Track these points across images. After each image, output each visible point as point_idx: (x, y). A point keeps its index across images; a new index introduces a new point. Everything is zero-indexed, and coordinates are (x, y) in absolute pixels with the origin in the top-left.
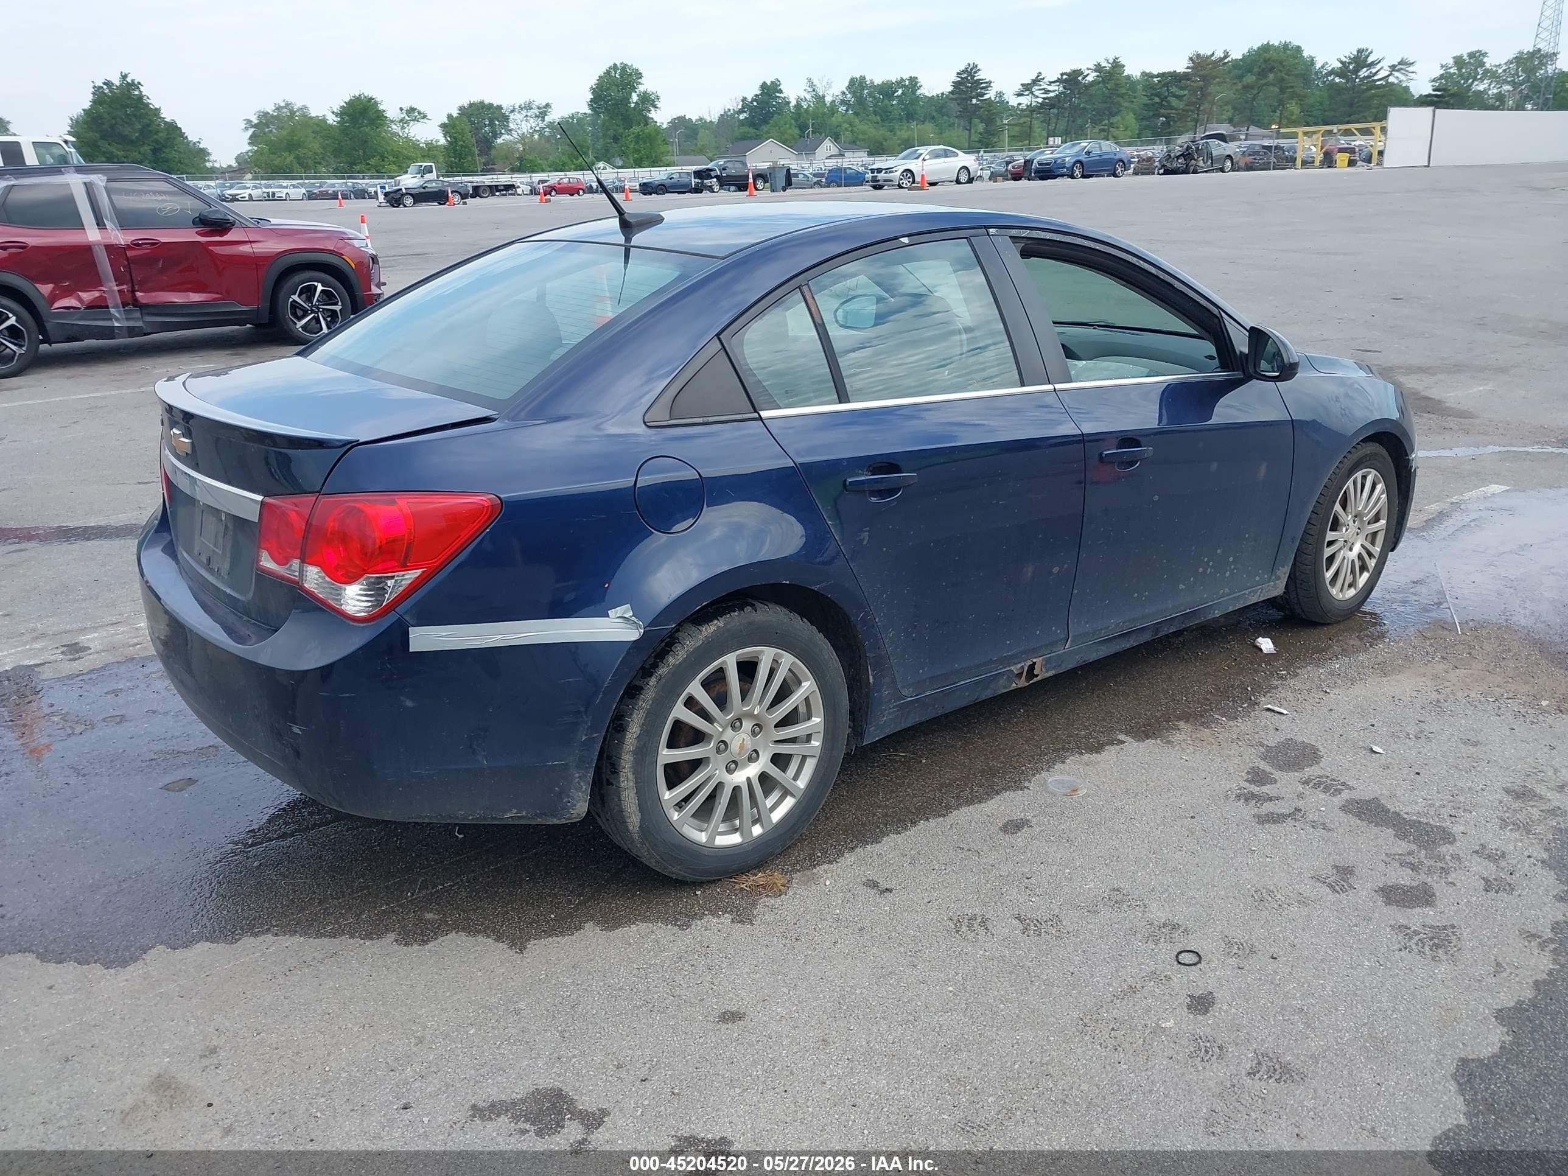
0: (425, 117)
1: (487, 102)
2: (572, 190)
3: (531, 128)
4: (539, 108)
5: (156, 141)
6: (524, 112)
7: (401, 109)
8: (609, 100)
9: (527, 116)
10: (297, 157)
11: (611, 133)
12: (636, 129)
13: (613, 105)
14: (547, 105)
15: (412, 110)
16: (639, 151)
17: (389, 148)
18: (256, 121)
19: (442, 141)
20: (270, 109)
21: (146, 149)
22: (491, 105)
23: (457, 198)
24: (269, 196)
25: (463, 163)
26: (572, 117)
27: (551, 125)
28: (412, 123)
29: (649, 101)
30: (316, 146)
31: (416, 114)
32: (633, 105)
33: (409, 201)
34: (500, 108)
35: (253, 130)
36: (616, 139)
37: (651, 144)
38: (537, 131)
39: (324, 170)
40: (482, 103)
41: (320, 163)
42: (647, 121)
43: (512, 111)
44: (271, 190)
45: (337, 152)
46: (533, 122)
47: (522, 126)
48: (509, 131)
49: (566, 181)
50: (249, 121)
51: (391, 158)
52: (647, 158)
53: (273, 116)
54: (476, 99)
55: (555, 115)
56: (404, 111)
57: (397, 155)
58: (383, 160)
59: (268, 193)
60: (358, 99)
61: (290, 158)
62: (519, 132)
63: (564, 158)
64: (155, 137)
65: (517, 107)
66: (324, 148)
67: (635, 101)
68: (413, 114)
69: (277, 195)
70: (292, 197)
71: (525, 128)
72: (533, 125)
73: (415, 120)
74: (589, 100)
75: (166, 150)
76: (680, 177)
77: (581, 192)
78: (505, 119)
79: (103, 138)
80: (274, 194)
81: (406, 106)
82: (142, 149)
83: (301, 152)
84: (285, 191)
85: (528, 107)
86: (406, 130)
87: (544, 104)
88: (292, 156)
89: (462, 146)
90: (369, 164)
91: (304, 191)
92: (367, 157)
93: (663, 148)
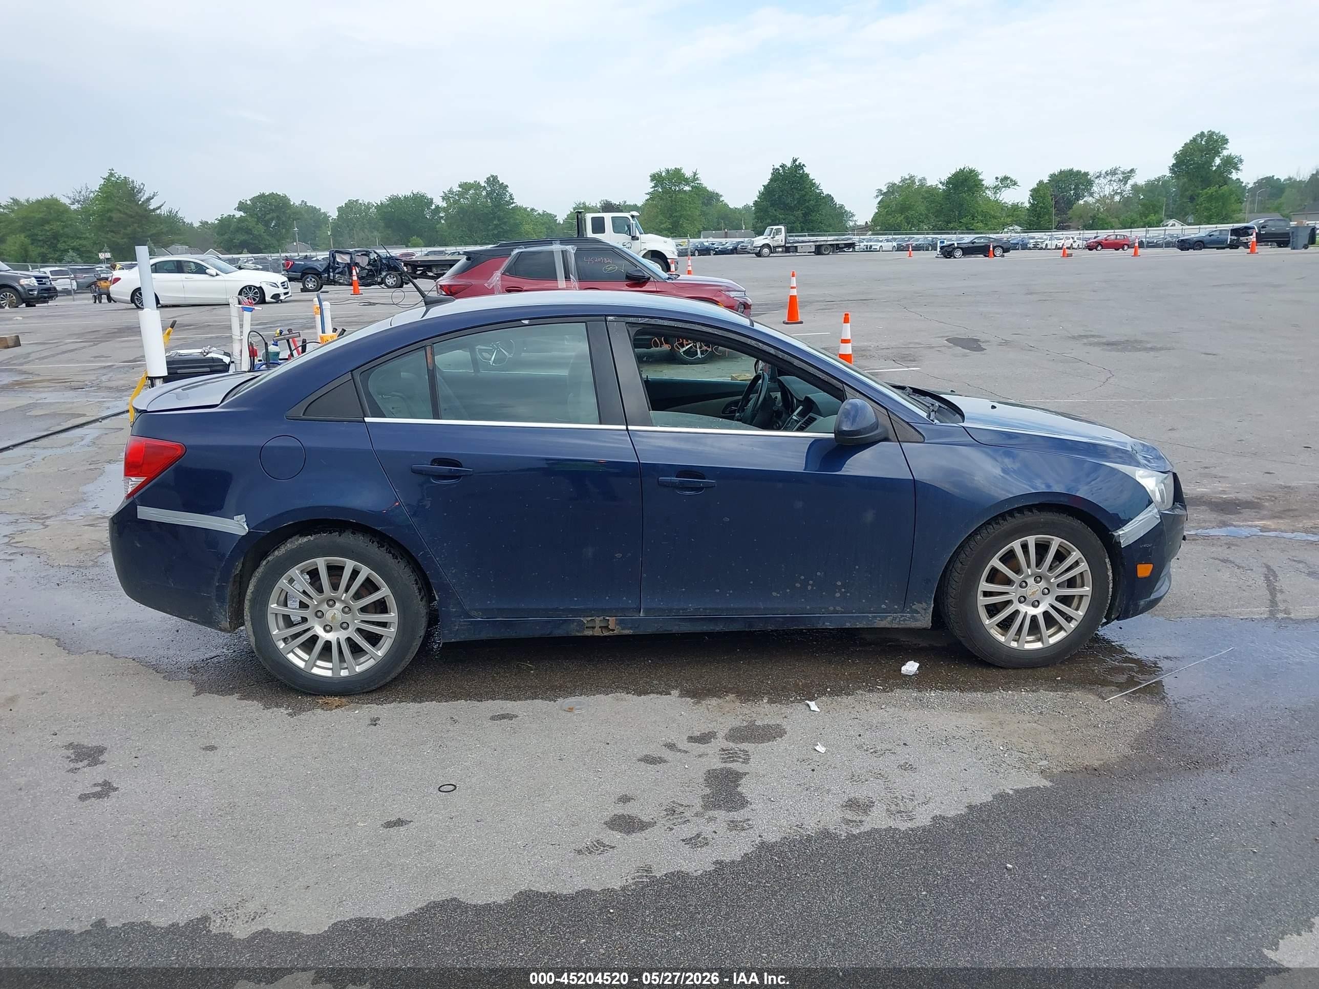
0: (1015, 184)
1: (1075, 170)
2: (1117, 246)
3: (1113, 190)
4: (1123, 173)
5: (808, 207)
6: (1109, 178)
7: (997, 178)
8: (1191, 165)
9: (1111, 181)
10: (907, 218)
11: (1188, 193)
12: (1212, 190)
13: (1194, 168)
14: (1132, 171)
15: (1006, 178)
16: (1210, 210)
17: (980, 210)
18: (885, 191)
19: (1027, 205)
20: (897, 181)
21: (799, 213)
22: (1079, 172)
23: (999, 252)
24: (867, 248)
25: (1040, 221)
26: (1158, 180)
27: (1135, 187)
28: (1004, 189)
29: (1231, 163)
30: (922, 208)
31: (1009, 182)
32: (1214, 168)
33: (958, 253)
34: (1086, 174)
35: (882, 197)
36: (1192, 199)
37: (1223, 204)
38: (1118, 193)
39: (926, 227)
40: (1071, 170)
41: (923, 222)
42: (1226, 181)
43: (1098, 177)
44: (869, 244)
45: (938, 213)
46: (1115, 186)
47: (1103, 189)
48: (1091, 195)
49: (1113, 237)
50: (880, 191)
51: (980, 218)
52: (1218, 215)
53: (899, 187)
54: (1066, 167)
55: (1140, 179)
56: (999, 180)
57: (985, 215)
58: (973, 219)
59: (867, 245)
60: (962, 171)
61: (900, 218)
62: (1102, 194)
63: (1135, 216)
64: (807, 204)
65: (1103, 172)
66: (928, 210)
67: (1217, 164)
68: (1006, 182)
69: (873, 247)
70: (884, 249)
71: (1108, 190)
72: (1115, 188)
73: (1008, 186)
74: (1171, 165)
75: (814, 214)
76: (1220, 234)
77: (1126, 247)
78: (1090, 183)
79: (772, 205)
80: (871, 246)
81: (1000, 176)
82: (796, 213)
83: (910, 213)
84: (880, 244)
85: (1114, 172)
86: (998, 195)
87: (1129, 170)
88: (903, 216)
89: (1041, 207)
90: (961, 222)
91: (895, 244)
92: (960, 216)
93: (1235, 206)
